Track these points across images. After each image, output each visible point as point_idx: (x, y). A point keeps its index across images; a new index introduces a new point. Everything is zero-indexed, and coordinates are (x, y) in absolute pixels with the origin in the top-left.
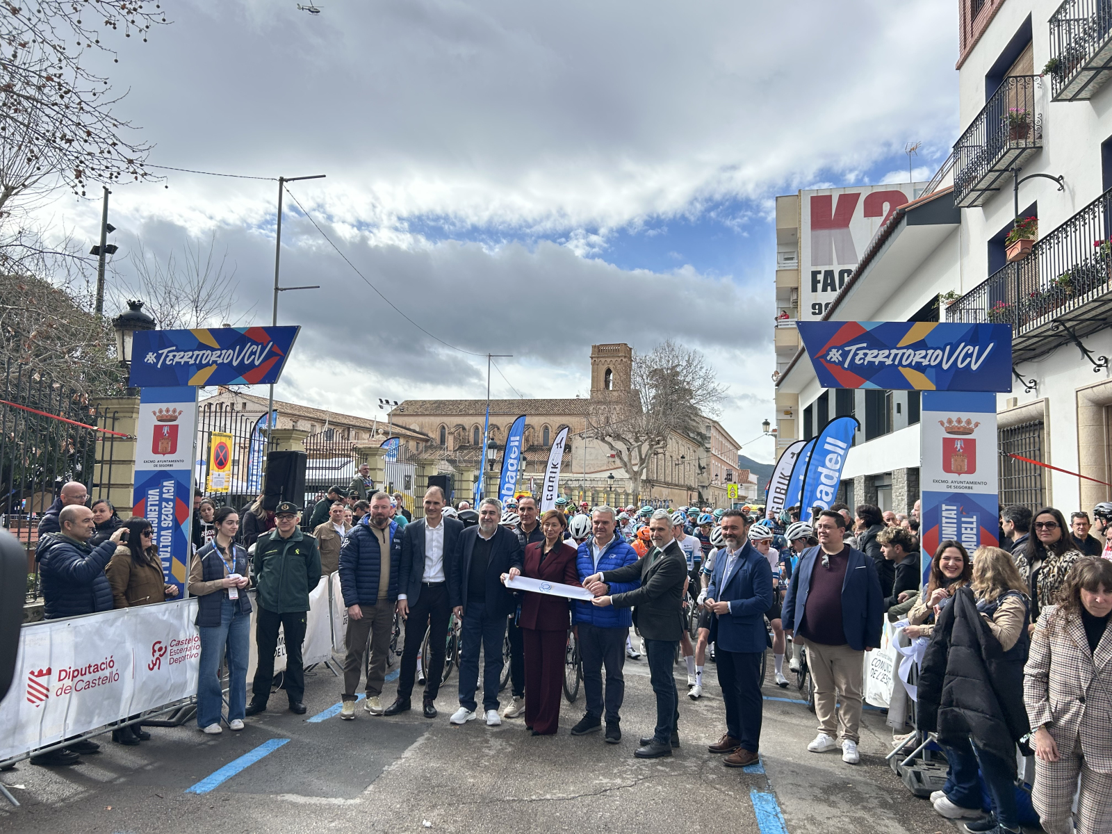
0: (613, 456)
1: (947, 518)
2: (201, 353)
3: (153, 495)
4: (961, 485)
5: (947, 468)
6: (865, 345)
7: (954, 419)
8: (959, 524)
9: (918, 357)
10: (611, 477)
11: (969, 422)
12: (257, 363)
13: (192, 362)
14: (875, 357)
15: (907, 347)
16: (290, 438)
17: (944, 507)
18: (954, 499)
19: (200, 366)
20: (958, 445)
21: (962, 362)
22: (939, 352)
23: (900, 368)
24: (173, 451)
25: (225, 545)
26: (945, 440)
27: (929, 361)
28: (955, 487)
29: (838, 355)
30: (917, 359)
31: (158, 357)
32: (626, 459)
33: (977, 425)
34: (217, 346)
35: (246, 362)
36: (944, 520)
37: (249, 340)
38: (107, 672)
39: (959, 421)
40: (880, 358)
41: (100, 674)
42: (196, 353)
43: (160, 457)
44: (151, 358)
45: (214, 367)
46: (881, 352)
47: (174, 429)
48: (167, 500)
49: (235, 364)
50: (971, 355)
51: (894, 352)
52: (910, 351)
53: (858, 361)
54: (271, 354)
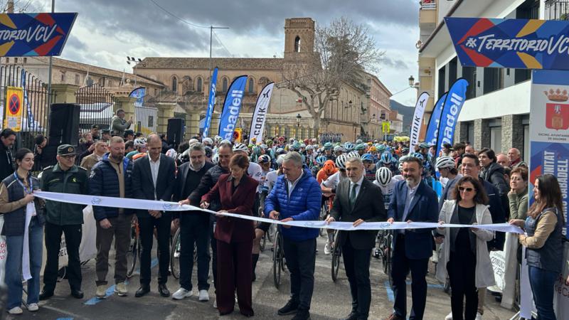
0: (300, 101)
1: (547, 160)
2: (3, 31)
4: (558, 137)
5: (549, 125)
6: (493, 35)
7: (555, 90)
8: (556, 165)
9: (530, 44)
10: (299, 117)
11: (565, 92)
12: (45, 40)
14: (501, 44)
15: (524, 38)
16: (64, 91)
17: (546, 153)
18: (554, 147)
20: (557, 109)
21: (562, 49)
22: (545, 41)
23: (518, 53)
25: (24, 176)
26: (548, 105)
27: (539, 48)
28: (554, 139)
29: (473, 42)
30: (530, 46)
32: (310, 104)
34: (15, 27)
35: (37, 39)
36: (545, 162)
39: (558, 92)
40: (504, 45)
45: (13, 42)
46: (504, 41)
49: (28, 40)
51: (513, 41)
52: (525, 40)
53: (487, 47)
54: (56, 34)
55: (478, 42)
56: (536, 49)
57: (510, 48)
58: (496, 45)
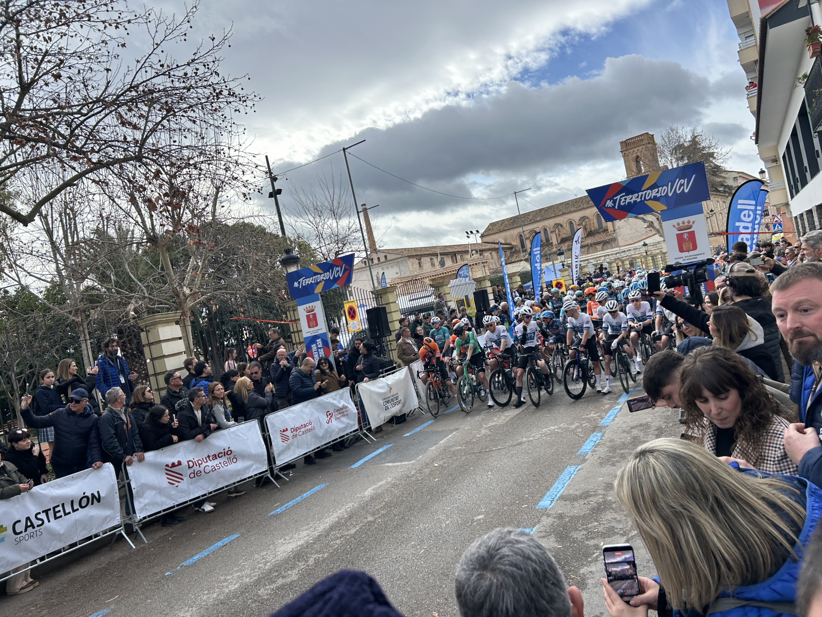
2: (316, 277)
3: (314, 347)
4: (690, 258)
5: (681, 250)
6: (624, 194)
7: (681, 222)
9: (654, 193)
10: (645, 245)
11: (689, 222)
12: (341, 275)
13: (313, 282)
14: (631, 199)
15: (647, 189)
19: (317, 283)
20: (685, 236)
21: (679, 190)
22: (665, 187)
23: (645, 202)
24: (317, 325)
26: (677, 235)
27: (661, 194)
29: (611, 203)
30: (654, 194)
31: (299, 284)
33: (693, 223)
34: (322, 272)
35: (336, 276)
37: (335, 265)
38: (310, 427)
39: (683, 223)
40: (634, 199)
41: (307, 428)
42: (313, 277)
43: (312, 329)
44: (296, 284)
45: (323, 282)
46: (633, 196)
47: (314, 315)
48: (320, 348)
49: (331, 278)
50: (683, 185)
51: (640, 194)
52: (650, 191)
53: (622, 204)
54: (346, 270)
55: (614, 202)
56: (659, 195)
57: (639, 200)
58: (628, 201)
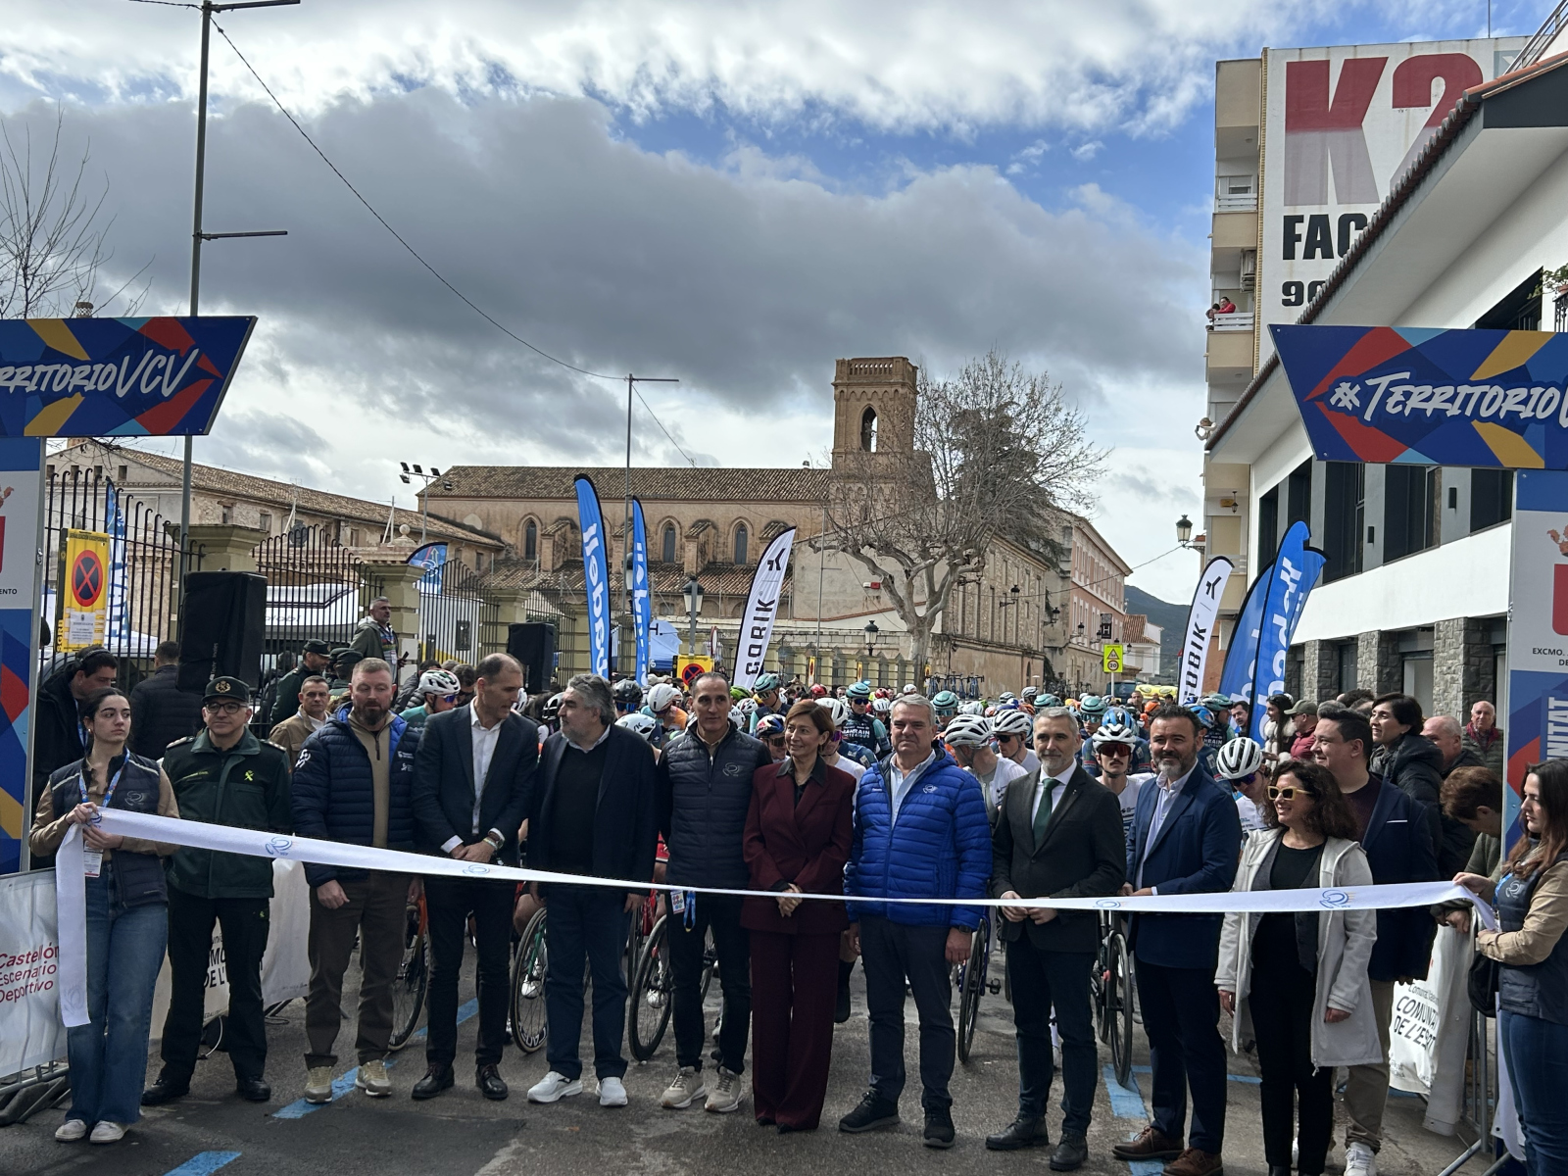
0: (875, 586)
1: (1557, 724)
2: (51, 369)
6: (1406, 375)
9: (1511, 401)
10: (872, 629)
12: (166, 392)
13: (31, 387)
14: (1428, 400)
15: (1492, 382)
16: (226, 544)
17: (1553, 703)
19: (49, 397)
22: (1553, 392)
23: (1475, 423)
26: (1558, 567)
27: (1534, 410)
29: (1352, 394)
30: (1510, 405)
34: (86, 357)
35: (144, 390)
36: (1552, 728)
37: (150, 344)
40: (1437, 403)
42: (40, 369)
45: (78, 398)
46: (1438, 391)
49: (121, 392)
51: (1464, 390)
52: (1497, 389)
53: (1391, 409)
54: (195, 374)
55: (1366, 395)
56: (1526, 413)
57: (1453, 410)
58: (1414, 403)
